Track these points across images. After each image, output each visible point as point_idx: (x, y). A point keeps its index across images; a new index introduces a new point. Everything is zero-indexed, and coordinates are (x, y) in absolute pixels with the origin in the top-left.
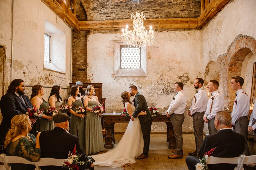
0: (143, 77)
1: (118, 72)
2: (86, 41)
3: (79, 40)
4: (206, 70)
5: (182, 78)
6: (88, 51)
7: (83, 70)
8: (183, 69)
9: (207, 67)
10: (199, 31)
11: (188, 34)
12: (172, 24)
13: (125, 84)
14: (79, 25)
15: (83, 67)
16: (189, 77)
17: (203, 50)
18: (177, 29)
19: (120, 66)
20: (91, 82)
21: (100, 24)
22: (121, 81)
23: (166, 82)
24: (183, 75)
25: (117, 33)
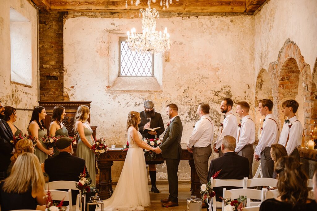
0: (156, 91)
1: (115, 83)
2: (61, 28)
3: (47, 27)
4: (258, 82)
5: (220, 94)
6: (65, 47)
7: (56, 78)
8: (221, 79)
9: (259, 77)
10: (250, 17)
11: (232, 21)
12: (205, 6)
13: (128, 103)
14: (50, 4)
15: (55, 74)
16: (232, 93)
17: (254, 49)
18: (211, 14)
19: (119, 72)
20: (71, 101)
21: (86, 2)
22: (120, 97)
23: (194, 100)
24: (222, 90)
25: (114, 18)
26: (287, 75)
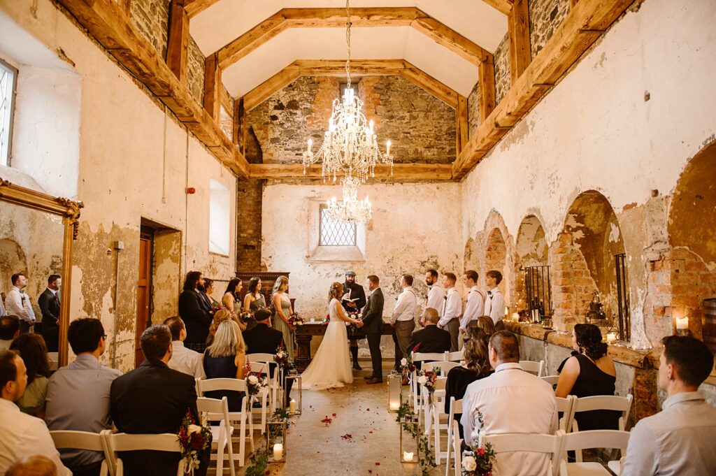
0: (359, 262)
1: (315, 253)
2: (260, 196)
3: (246, 194)
4: (466, 252)
5: (426, 264)
6: (263, 215)
7: (253, 247)
8: (428, 249)
9: (467, 246)
10: (457, 184)
11: (438, 188)
12: (410, 173)
13: (328, 274)
14: (250, 172)
15: (253, 243)
16: (439, 263)
17: (462, 217)
18: (416, 181)
19: (320, 241)
20: (269, 271)
21: (286, 169)
22: (320, 268)
23: (399, 271)
24: (429, 260)
25: (314, 185)
26: (494, 246)
